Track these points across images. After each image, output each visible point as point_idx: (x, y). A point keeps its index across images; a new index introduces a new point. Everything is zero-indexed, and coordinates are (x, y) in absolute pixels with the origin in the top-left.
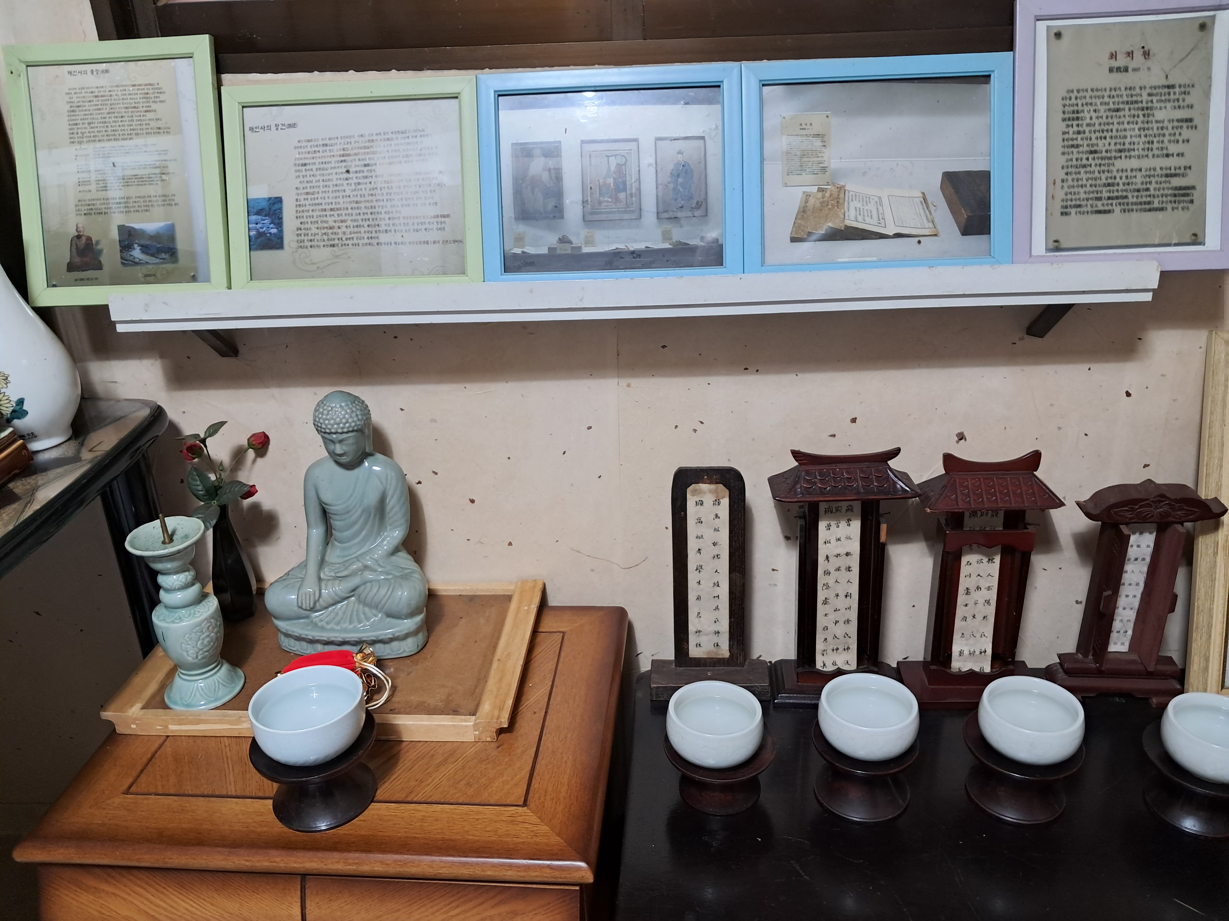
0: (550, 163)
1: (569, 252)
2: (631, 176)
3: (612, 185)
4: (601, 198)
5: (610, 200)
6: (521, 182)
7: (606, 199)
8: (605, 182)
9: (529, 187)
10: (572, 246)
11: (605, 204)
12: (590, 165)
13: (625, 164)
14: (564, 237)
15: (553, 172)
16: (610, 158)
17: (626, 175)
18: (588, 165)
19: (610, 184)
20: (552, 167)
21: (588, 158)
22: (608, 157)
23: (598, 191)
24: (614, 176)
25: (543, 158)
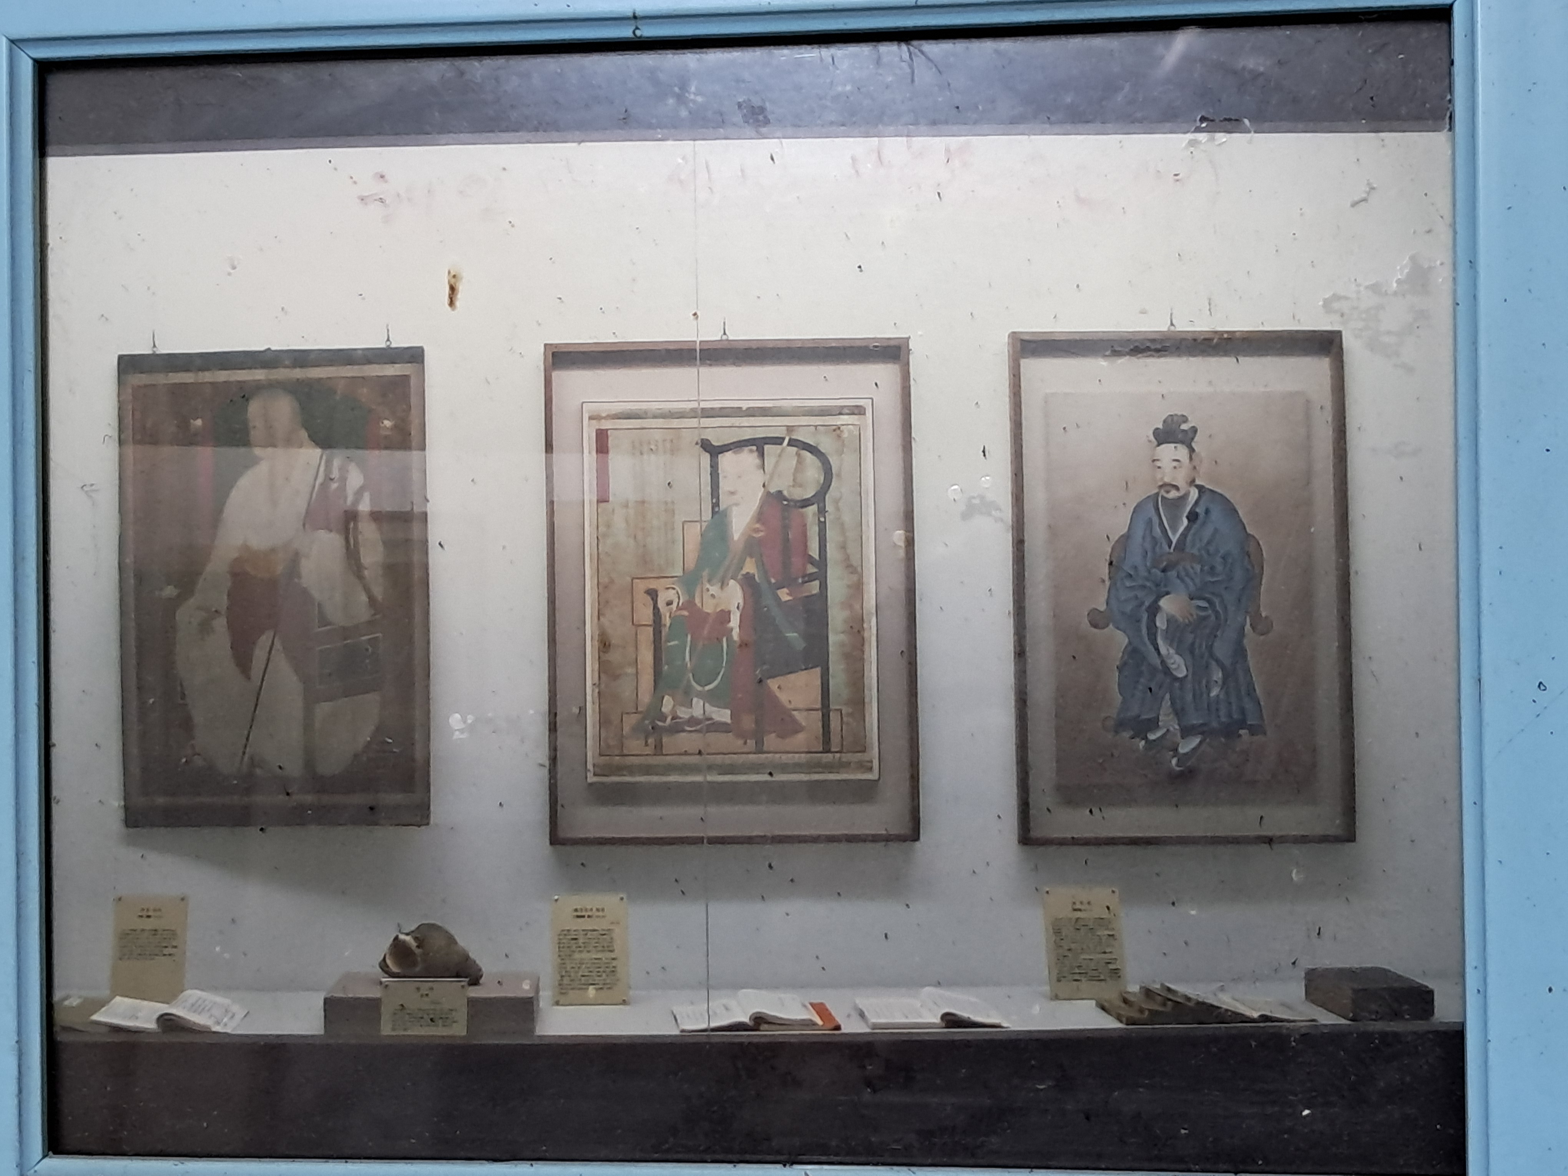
0: (355, 479)
1: (459, 1030)
2: (854, 569)
3: (735, 622)
4: (668, 704)
5: (723, 715)
6: (170, 591)
7: (698, 708)
8: (690, 604)
9: (220, 624)
10: (475, 992)
11: (686, 741)
12: (602, 500)
13: (820, 497)
14: (423, 934)
15: (368, 532)
16: (726, 460)
17: (822, 563)
18: (590, 496)
19: (725, 616)
20: (365, 506)
21: (590, 458)
22: (714, 451)
23: (647, 656)
24: (750, 567)
25: (313, 454)
